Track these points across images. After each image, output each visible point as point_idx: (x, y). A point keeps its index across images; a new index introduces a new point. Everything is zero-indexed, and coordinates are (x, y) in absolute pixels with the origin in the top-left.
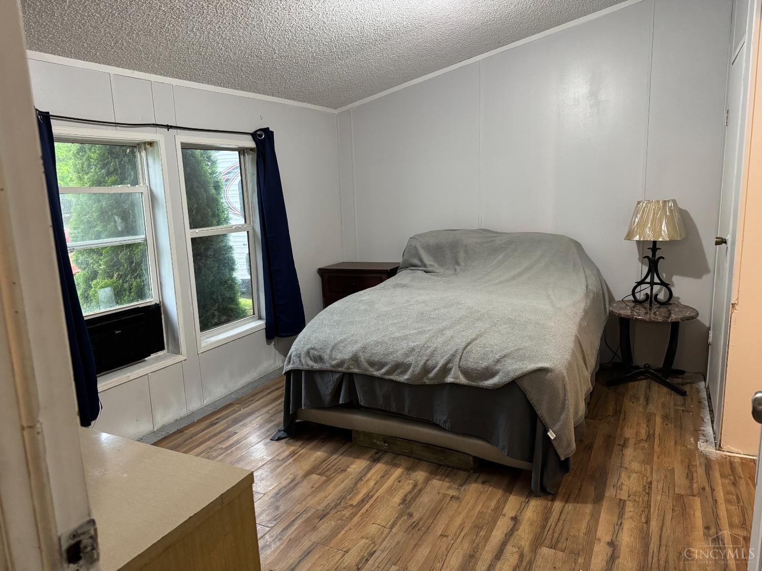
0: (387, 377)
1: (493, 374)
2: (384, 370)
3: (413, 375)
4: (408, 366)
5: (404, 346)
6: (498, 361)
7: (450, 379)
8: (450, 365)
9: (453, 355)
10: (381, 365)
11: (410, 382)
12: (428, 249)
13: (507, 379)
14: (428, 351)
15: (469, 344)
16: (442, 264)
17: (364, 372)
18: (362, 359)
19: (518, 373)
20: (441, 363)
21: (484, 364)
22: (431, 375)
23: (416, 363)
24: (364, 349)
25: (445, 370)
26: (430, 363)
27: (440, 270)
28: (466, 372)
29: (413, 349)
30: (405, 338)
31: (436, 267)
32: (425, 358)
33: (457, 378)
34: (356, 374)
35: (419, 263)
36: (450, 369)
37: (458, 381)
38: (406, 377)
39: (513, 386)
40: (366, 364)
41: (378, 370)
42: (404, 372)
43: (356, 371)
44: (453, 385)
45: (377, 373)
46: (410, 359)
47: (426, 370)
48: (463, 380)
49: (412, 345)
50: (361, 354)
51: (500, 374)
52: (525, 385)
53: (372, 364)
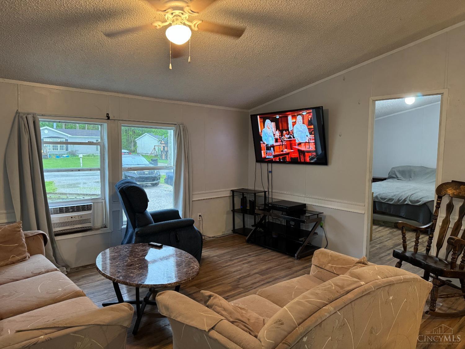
0: (386, 202)
1: (419, 202)
2: (385, 200)
3: (395, 201)
4: (393, 199)
5: (392, 194)
6: (421, 198)
7: (406, 203)
8: (406, 199)
9: (407, 197)
10: (385, 199)
11: (394, 204)
12: (399, 172)
13: (423, 203)
14: (400, 196)
15: (413, 194)
16: (404, 177)
17: (379, 201)
18: (379, 197)
19: (426, 201)
20: (404, 198)
21: (417, 199)
22: (400, 202)
23: (396, 199)
24: (379, 194)
25: (405, 200)
26: (400, 199)
27: (404, 179)
28: (411, 201)
29: (395, 195)
30: (393, 192)
31: (402, 178)
32: (399, 197)
33: (408, 202)
34: (376, 201)
35: (395, 177)
36: (406, 200)
37: (408, 203)
38: (392, 202)
39: (425, 204)
40: (379, 198)
41: (383, 200)
42: (392, 201)
43: (377, 200)
44: (407, 204)
45: (383, 201)
46: (394, 198)
47: (399, 200)
48: (410, 203)
49: (394, 194)
50: (378, 196)
51: (422, 201)
52: (429, 205)
53: (382, 199)
